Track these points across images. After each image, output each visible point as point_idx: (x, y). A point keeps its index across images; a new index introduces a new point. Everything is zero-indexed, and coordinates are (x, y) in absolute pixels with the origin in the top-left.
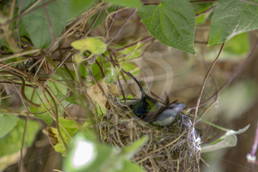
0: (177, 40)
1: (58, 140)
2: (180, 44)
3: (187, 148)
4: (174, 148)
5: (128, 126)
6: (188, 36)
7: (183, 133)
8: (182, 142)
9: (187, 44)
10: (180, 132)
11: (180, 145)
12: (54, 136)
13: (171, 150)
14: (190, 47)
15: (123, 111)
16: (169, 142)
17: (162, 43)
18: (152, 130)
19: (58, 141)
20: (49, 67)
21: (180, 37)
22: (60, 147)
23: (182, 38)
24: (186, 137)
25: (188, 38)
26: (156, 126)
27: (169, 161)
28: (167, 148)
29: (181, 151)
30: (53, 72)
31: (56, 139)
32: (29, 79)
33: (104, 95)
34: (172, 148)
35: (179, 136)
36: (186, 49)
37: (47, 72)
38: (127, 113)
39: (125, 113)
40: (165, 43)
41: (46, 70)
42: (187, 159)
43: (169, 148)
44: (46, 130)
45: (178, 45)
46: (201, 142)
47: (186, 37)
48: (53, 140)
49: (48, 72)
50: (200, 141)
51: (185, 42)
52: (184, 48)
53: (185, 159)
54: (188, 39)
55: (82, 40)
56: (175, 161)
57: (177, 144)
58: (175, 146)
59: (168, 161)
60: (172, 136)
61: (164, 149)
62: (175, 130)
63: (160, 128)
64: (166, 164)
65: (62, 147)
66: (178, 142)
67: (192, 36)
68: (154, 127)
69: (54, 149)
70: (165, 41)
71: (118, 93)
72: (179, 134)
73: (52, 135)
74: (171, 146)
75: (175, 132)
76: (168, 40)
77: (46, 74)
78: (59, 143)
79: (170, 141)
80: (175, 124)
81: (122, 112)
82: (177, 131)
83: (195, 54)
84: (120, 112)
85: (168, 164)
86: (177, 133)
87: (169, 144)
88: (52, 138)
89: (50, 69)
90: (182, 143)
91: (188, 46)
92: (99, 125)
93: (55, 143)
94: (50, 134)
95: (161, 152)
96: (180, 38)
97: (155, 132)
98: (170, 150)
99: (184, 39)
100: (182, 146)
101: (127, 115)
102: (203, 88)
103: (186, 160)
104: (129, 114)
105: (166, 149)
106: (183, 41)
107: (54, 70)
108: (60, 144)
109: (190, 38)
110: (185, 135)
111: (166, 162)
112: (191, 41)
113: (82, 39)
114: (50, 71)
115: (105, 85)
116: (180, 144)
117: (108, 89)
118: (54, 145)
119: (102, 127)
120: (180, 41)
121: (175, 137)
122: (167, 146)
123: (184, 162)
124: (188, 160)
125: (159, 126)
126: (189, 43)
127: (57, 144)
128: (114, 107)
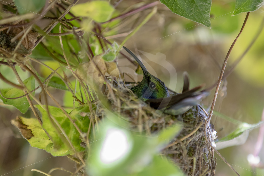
0: (191, 8)
1: (32, 133)
2: (195, 13)
3: (203, 143)
4: (190, 142)
5: (134, 114)
6: (204, 4)
7: (201, 125)
8: (199, 135)
9: (202, 14)
10: (197, 123)
11: (197, 140)
12: (27, 128)
13: (187, 145)
14: (206, 17)
15: (127, 96)
16: (185, 136)
17: (173, 11)
18: (165, 119)
19: (34, 134)
20: (30, 39)
21: (195, 4)
22: (36, 141)
23: (196, 6)
24: (203, 129)
25: (204, 5)
26: (168, 114)
27: (184, 159)
28: (183, 142)
29: (197, 147)
30: (34, 46)
31: (30, 131)
32: (3, 54)
33: (102, 76)
34: (188, 142)
35: (196, 128)
36: (201, 20)
37: (26, 46)
38: (131, 98)
39: (129, 98)
40: (177, 11)
41: (26, 43)
42: (203, 156)
43: (185, 142)
44: (16, 121)
45: (192, 14)
46: (216, 137)
47: (202, 5)
48: (26, 132)
49: (28, 46)
50: (215, 135)
51: (200, 11)
52: (199, 19)
53: (201, 156)
54: (204, 8)
55: (73, 6)
56: (190, 159)
57: (194, 137)
58: (191, 140)
59: (182, 158)
60: (187, 127)
61: (179, 144)
62: (191, 120)
63: (174, 117)
64: (180, 162)
65: (39, 141)
66: (195, 135)
67: (209, 4)
68: (167, 116)
69: (29, 144)
70: (176, 9)
71: (118, 73)
72: (196, 126)
73: (24, 127)
74: (187, 140)
75: (190, 123)
76: (179, 8)
77: (25, 48)
78: (34, 136)
79: (185, 134)
80: (189, 113)
81: (125, 97)
82: (193, 122)
83: (210, 26)
84: (123, 97)
85: (182, 163)
86: (194, 123)
87: (185, 138)
88: (24, 131)
89: (30, 42)
90: (199, 137)
91: (203, 16)
92: (95, 114)
93: (29, 136)
94: (22, 126)
95: (176, 147)
96: (194, 6)
97: (169, 122)
98: (185, 145)
99: (199, 8)
100: (199, 141)
101: (132, 101)
102: (225, 69)
103: (202, 158)
104: (133, 99)
105: (181, 143)
106: (198, 10)
107: (35, 43)
108: (36, 137)
109: (206, 6)
110: (202, 126)
111: (180, 161)
112: (207, 10)
113: (73, 4)
114: (30, 45)
115: (103, 63)
116: (196, 138)
117: (106, 68)
118: (29, 139)
119: (98, 116)
120: (195, 9)
121: (191, 129)
122: (182, 140)
123: (200, 160)
124: (204, 158)
125: (172, 116)
126: (205, 12)
127: (33, 138)
128: (114, 91)
